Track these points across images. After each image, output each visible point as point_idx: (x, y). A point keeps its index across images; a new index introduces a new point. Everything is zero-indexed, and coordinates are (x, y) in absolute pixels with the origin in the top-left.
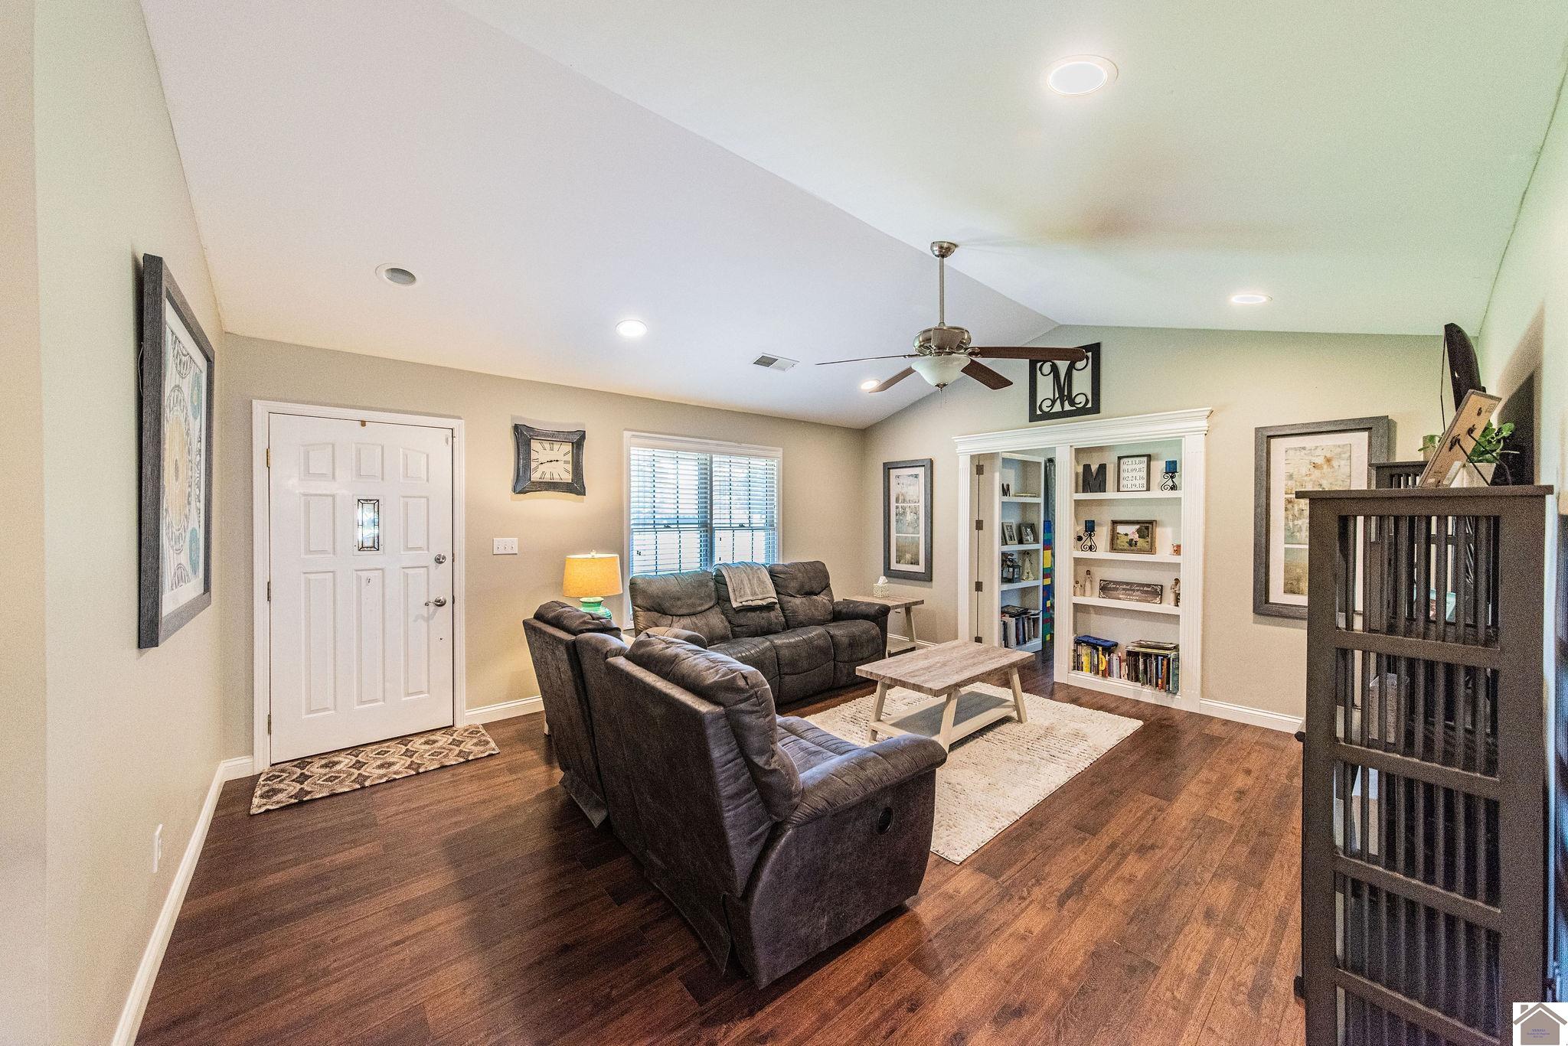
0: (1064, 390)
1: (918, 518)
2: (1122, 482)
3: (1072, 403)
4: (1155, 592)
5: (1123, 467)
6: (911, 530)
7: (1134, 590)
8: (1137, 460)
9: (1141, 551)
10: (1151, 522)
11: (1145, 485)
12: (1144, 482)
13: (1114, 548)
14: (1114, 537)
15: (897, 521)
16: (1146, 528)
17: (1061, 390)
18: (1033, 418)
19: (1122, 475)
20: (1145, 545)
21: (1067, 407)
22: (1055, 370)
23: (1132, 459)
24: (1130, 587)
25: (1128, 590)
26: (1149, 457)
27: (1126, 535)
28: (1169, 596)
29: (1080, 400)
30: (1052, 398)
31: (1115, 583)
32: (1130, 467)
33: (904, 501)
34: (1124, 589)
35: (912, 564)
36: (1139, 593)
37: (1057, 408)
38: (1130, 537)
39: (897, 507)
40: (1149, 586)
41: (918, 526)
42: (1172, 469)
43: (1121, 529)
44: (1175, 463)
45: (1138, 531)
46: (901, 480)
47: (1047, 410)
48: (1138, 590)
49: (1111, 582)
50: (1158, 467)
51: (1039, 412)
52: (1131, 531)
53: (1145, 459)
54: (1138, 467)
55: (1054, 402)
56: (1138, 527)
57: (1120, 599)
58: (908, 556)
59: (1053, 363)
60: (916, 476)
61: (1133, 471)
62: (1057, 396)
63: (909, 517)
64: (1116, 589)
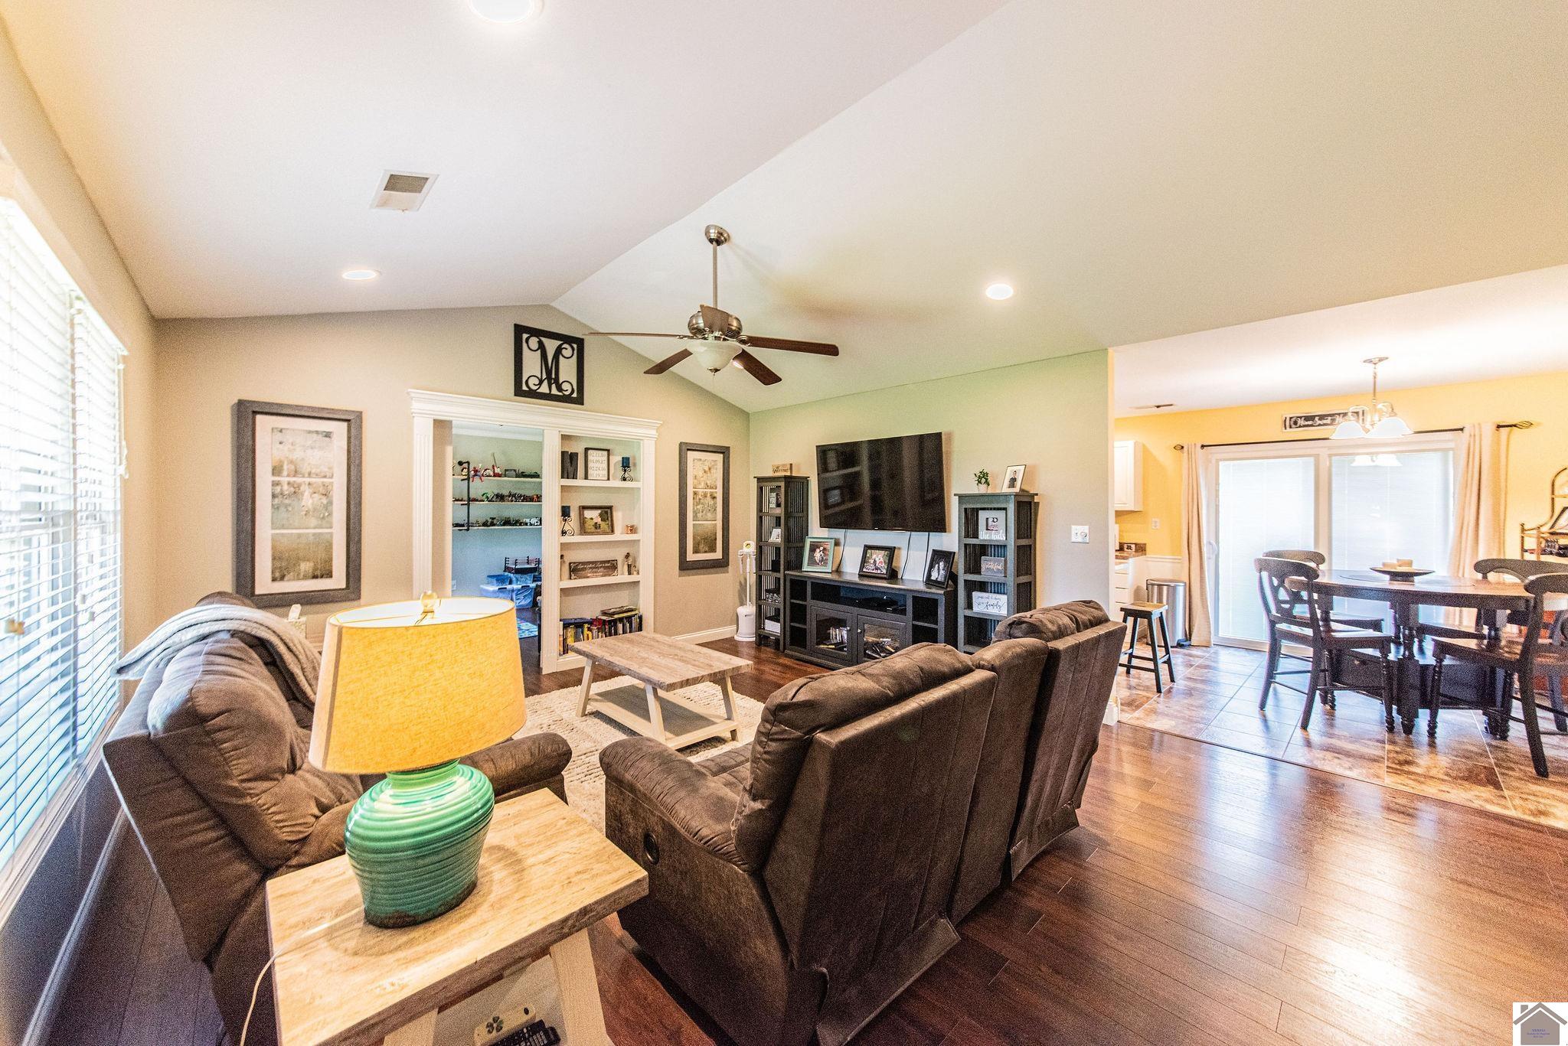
0: (551, 374)
1: (330, 503)
2: (590, 472)
3: (559, 389)
4: (611, 566)
5: (590, 458)
6: (313, 522)
7: (597, 568)
8: (600, 452)
9: (605, 533)
10: (610, 508)
11: (606, 475)
12: (606, 472)
13: (583, 531)
14: (582, 521)
15: (276, 508)
16: (607, 512)
17: (549, 373)
18: (519, 392)
19: (590, 465)
20: (606, 527)
21: (554, 391)
22: (542, 346)
23: (597, 451)
24: (595, 566)
25: (594, 568)
26: (608, 451)
27: (592, 519)
28: (622, 567)
29: (565, 386)
30: (540, 377)
31: (583, 563)
32: (595, 459)
33: (296, 473)
34: (590, 568)
35: (315, 577)
36: (602, 569)
37: (544, 389)
38: (595, 521)
39: (275, 484)
40: (608, 562)
41: (330, 514)
42: (626, 463)
43: (588, 514)
44: (628, 459)
45: (600, 515)
46: (288, 438)
47: (535, 388)
48: (601, 567)
49: (580, 563)
50: (616, 459)
51: (525, 388)
52: (593, 515)
53: (606, 453)
54: (600, 459)
55: (541, 382)
56: (599, 511)
57: (588, 577)
58: (306, 567)
59: (540, 340)
60: (328, 435)
61: (597, 460)
62: (544, 376)
63: (308, 500)
64: (584, 569)
